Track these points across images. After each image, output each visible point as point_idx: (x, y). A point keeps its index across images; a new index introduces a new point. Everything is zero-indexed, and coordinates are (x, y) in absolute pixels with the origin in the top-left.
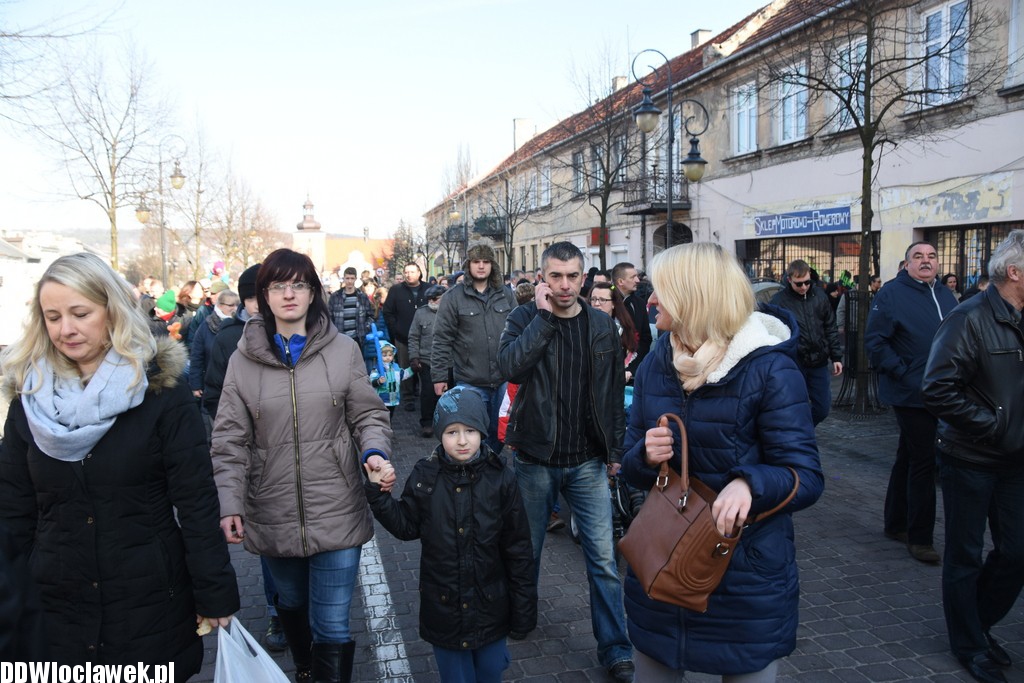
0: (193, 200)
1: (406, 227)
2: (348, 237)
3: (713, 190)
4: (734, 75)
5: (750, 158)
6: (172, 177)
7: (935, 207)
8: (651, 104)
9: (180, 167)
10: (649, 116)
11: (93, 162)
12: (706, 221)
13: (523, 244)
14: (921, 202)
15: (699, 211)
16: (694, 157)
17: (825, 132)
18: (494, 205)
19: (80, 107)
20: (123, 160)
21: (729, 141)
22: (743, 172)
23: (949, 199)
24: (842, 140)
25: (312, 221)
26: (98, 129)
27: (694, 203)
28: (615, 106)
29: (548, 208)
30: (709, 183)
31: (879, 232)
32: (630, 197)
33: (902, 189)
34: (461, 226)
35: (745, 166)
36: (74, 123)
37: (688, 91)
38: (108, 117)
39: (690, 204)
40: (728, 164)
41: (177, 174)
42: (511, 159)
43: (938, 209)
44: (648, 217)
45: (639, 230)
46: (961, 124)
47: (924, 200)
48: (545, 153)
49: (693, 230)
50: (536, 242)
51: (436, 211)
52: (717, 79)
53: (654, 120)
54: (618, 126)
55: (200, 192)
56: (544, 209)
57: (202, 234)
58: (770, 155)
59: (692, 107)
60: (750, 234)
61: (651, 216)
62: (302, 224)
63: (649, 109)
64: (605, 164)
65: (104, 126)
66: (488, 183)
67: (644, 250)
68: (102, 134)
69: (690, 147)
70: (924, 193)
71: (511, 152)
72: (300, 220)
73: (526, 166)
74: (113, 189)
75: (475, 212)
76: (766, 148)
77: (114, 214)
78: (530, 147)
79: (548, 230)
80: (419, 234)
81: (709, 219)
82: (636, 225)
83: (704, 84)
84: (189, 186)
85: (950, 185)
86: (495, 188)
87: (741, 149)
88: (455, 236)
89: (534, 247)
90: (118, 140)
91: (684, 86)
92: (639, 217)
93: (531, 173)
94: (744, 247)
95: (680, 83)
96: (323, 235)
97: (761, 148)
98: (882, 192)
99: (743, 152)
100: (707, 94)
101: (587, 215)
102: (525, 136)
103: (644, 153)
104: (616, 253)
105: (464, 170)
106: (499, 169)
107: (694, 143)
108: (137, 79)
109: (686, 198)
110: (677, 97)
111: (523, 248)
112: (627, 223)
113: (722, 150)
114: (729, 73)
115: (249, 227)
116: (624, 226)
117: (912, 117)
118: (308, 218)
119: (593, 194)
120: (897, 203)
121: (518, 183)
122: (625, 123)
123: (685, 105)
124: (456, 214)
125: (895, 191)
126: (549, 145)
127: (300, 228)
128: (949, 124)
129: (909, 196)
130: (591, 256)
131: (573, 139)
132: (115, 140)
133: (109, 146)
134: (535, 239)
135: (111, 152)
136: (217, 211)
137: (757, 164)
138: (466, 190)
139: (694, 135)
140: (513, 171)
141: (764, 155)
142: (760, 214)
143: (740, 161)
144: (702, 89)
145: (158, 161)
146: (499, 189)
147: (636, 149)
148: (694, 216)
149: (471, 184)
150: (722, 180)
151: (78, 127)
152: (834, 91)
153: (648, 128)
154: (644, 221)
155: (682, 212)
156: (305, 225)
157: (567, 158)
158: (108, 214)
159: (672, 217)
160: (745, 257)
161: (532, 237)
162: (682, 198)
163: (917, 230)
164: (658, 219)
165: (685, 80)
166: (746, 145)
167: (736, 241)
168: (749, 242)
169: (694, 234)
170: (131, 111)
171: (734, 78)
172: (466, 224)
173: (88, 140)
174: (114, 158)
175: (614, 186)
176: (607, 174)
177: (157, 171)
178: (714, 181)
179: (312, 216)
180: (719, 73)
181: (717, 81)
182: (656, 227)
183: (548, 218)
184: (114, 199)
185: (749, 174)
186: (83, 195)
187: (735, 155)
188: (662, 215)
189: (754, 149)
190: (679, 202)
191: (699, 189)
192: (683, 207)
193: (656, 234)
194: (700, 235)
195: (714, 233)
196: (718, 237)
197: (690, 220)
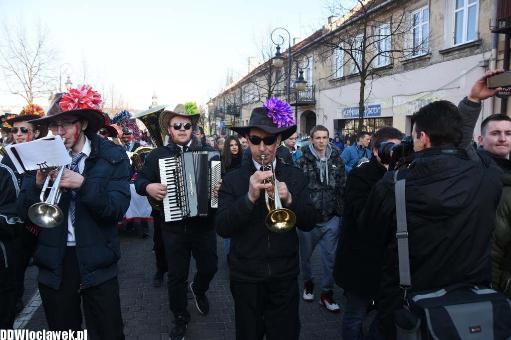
3: (325, 95)
5: (341, 80)
7: (414, 106)
9: (70, 79)
10: (278, 60)
12: (322, 110)
14: (410, 103)
15: (319, 105)
16: (301, 80)
20: (35, 76)
21: (332, 71)
22: (337, 87)
23: (420, 102)
27: (318, 101)
30: (323, 92)
31: (392, 117)
33: (402, 97)
34: (222, 109)
35: (338, 84)
37: (315, 47)
39: (315, 101)
40: (331, 83)
41: (69, 82)
43: (416, 107)
44: (298, 107)
46: (425, 66)
47: (410, 102)
48: (257, 75)
49: (316, 114)
52: (328, 41)
56: (256, 102)
58: (349, 78)
59: (317, 55)
60: (340, 117)
61: (300, 107)
62: (151, 106)
64: (269, 81)
66: (234, 88)
68: (25, 64)
70: (411, 99)
72: (151, 104)
74: (31, 89)
76: (347, 75)
77: (32, 101)
83: (322, 43)
85: (421, 95)
86: (236, 91)
87: (337, 75)
88: (217, 113)
90: (33, 66)
92: (293, 107)
94: (337, 123)
95: (311, 43)
97: (345, 75)
98: (394, 98)
100: (324, 48)
107: (301, 73)
108: (42, 38)
109: (314, 98)
110: (311, 49)
114: (332, 39)
117: (406, 62)
118: (154, 103)
120: (400, 104)
123: (315, 53)
125: (399, 97)
128: (421, 66)
129: (405, 100)
132: (31, 66)
133: (29, 69)
135: (30, 72)
137: (343, 83)
138: (224, 91)
139: (301, 69)
141: (346, 79)
142: (344, 107)
143: (336, 81)
144: (322, 46)
146: (238, 92)
148: (317, 107)
150: (329, 90)
153: (278, 66)
154: (296, 109)
155: (312, 105)
158: (28, 101)
160: (337, 128)
162: (312, 98)
163: (407, 116)
164: (303, 108)
166: (340, 74)
167: (334, 120)
168: (340, 121)
169: (317, 116)
172: (224, 108)
176: (270, 87)
178: (326, 91)
179: (156, 103)
182: (302, 112)
184: (31, 94)
185: (340, 88)
186: (14, 92)
187: (335, 78)
188: (304, 106)
189: (342, 76)
190: (311, 100)
191: (319, 94)
192: (312, 103)
193: (302, 115)
194: (320, 117)
195: (325, 116)
196: (327, 118)
197: (316, 109)
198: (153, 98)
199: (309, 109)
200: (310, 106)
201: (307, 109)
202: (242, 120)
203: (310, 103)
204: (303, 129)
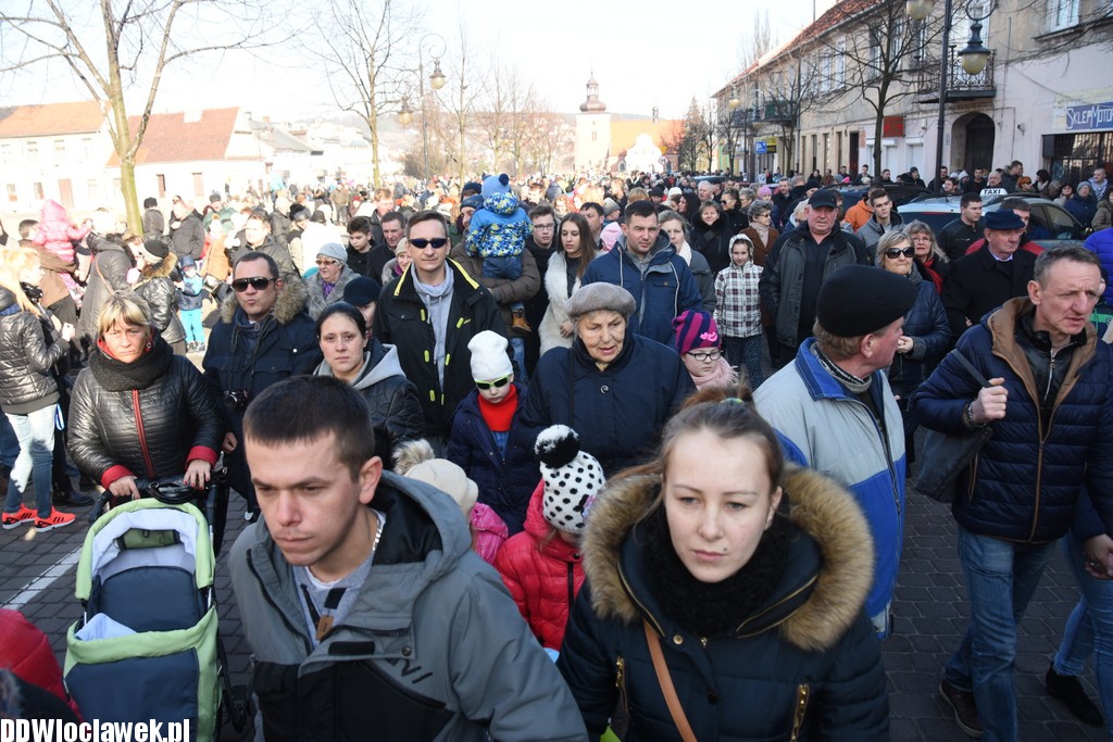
1: (700, 108)
2: (638, 117)
3: (1021, 73)
5: (1069, 34)
6: (433, 77)
9: (440, 66)
11: (355, 74)
12: (1011, 111)
13: (814, 131)
15: (1004, 99)
16: (975, 47)
20: (381, 69)
22: (1058, 52)
25: (598, 102)
26: (357, 40)
27: (1000, 90)
29: (842, 91)
30: (1017, 66)
34: (751, 110)
35: (1062, 44)
36: (335, 37)
38: (366, 26)
39: (994, 90)
40: (1042, 42)
41: (437, 74)
42: (807, 32)
44: (947, 105)
45: (937, 120)
48: (841, 27)
49: (996, 122)
50: (828, 130)
51: (721, 94)
55: (463, 88)
60: (1061, 128)
61: (950, 104)
62: (586, 105)
65: (362, 36)
66: (781, 60)
68: (361, 45)
69: (971, 34)
71: (810, 23)
72: (584, 100)
73: (819, 43)
74: (373, 98)
75: (766, 92)
76: (1088, 21)
77: (374, 122)
79: (841, 119)
80: (711, 115)
81: (1014, 109)
82: (935, 113)
86: (787, 67)
87: (1060, 22)
88: (742, 121)
89: (826, 135)
90: (376, 48)
92: (937, 106)
94: (1052, 143)
96: (610, 116)
97: (1083, 21)
99: (1063, 25)
104: (912, 146)
105: (763, 40)
107: (976, 29)
109: (990, 84)
111: (814, 136)
112: (925, 112)
113: (1036, 24)
116: (921, 115)
118: (591, 98)
124: (735, 101)
127: (584, 109)
130: (886, 148)
132: (372, 49)
134: (826, 126)
135: (369, 61)
136: (485, 103)
137: (1077, 41)
138: (756, 68)
139: (977, 20)
140: (806, 48)
141: (1087, 29)
142: (1074, 104)
143: (1056, 38)
146: (791, 67)
148: (998, 105)
149: (763, 61)
150: (1032, 61)
154: (941, 111)
155: (985, 100)
156: (589, 106)
157: (865, 33)
158: (368, 123)
160: (1051, 155)
161: (823, 124)
162: (985, 84)
164: (959, 108)
166: (1066, 18)
167: (1044, 136)
168: (1058, 137)
169: (997, 127)
170: (385, 21)
172: (757, 107)
174: (372, 67)
175: (895, 75)
176: (887, 63)
177: (418, 73)
178: (1024, 63)
179: (597, 96)
182: (956, 117)
185: (1065, 54)
186: (344, 107)
187: (1052, 31)
188: (963, 103)
189: (1075, 23)
190: (981, 89)
191: (1005, 71)
192: (986, 94)
193: (956, 125)
194: (1004, 128)
195: (1019, 127)
196: (1023, 131)
197: (994, 109)
198: (588, 86)
199: (977, 109)
200: (977, 101)
201: (972, 110)
202: (802, 133)
203: (981, 94)
204: (958, 157)
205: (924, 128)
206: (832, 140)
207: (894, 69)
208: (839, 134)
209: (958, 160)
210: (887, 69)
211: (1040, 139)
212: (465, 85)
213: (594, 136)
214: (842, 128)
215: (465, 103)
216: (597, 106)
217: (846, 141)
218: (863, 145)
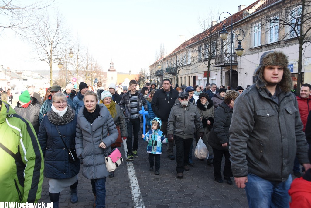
0: (76, 61)
1: (143, 70)
2: (124, 73)
3: (246, 59)
4: (253, 20)
5: (258, 48)
6: (69, 54)
8: (226, 30)
9: (72, 50)
10: (225, 34)
11: (45, 49)
12: (243, 69)
13: (181, 76)
15: (240, 66)
16: (240, 48)
17: (285, 39)
18: (172, 64)
19: (42, 31)
20: (54, 48)
21: (251, 42)
22: (256, 53)
24: (292, 41)
26: (47, 38)
27: (239, 63)
28: (213, 31)
29: (190, 65)
30: (244, 57)
31: (304, 73)
32: (217, 61)
34: (161, 70)
35: (257, 51)
36: (39, 36)
37: (237, 26)
38: (50, 34)
39: (237, 64)
40: (251, 50)
41: (71, 53)
42: (178, 48)
44: (223, 68)
45: (220, 72)
48: (189, 46)
49: (238, 72)
51: (153, 65)
52: (248, 21)
53: (226, 36)
54: (214, 37)
55: (78, 59)
56: (188, 65)
57: (78, 72)
58: (265, 47)
59: (239, 31)
61: (224, 68)
62: (110, 69)
63: (225, 32)
64: (209, 50)
65: (49, 37)
66: (170, 56)
67: (222, 79)
68: (48, 40)
69: (238, 44)
71: (178, 46)
72: (109, 68)
73: (183, 51)
74: (51, 57)
75: (166, 66)
76: (264, 45)
77: (51, 65)
78: (184, 44)
79: (190, 72)
80: (148, 73)
82: (219, 70)
83: (243, 23)
84: (75, 56)
86: (172, 58)
87: (255, 45)
88: (159, 74)
89: (185, 77)
90: (53, 41)
91: (236, 24)
92: (220, 68)
93: (185, 53)
95: (235, 23)
96: (117, 73)
97: (262, 45)
98: (305, 59)
99: (256, 46)
100: (244, 27)
101: (203, 67)
102: (183, 41)
103: (222, 47)
104: (212, 80)
105: (162, 52)
106: (174, 52)
107: (240, 43)
108: (59, 22)
110: (234, 27)
111: (181, 78)
112: (216, 70)
113: (249, 45)
114: (251, 20)
115: (93, 70)
116: (215, 71)
118: (111, 67)
119: (205, 60)
121: (180, 57)
122: (217, 36)
123: (236, 31)
124: (160, 66)
126: (191, 44)
127: (109, 70)
130: (204, 81)
131: (199, 42)
132: (52, 41)
133: (50, 44)
134: (185, 75)
135: (51, 45)
136: (83, 65)
137: (261, 50)
138: (163, 58)
139: (240, 41)
140: (179, 52)
141: (263, 47)
143: (255, 49)
144: (242, 25)
145: (65, 48)
146: (174, 58)
147: (220, 45)
148: (239, 67)
149: (165, 57)
150: (248, 55)
151: (40, 37)
152: (289, 25)
153: (224, 38)
154: (222, 69)
155: (235, 66)
156: (111, 70)
157: (196, 48)
158: (50, 65)
159: (231, 67)
161: (184, 74)
162: (235, 61)
164: (227, 68)
165: (237, 22)
166: (257, 43)
169: (239, 74)
170: (57, 33)
171: (254, 21)
172: (163, 70)
173: (43, 42)
174: (52, 47)
175: (212, 57)
176: (210, 53)
177: (65, 52)
178: (246, 56)
179: (113, 67)
180: (248, 19)
181: (247, 22)
182: (226, 71)
183: (190, 68)
184: (51, 60)
185: (258, 53)
186: (42, 59)
187: (253, 47)
189: (260, 45)
191: (241, 58)
192: (235, 64)
193: (226, 73)
194: (241, 74)
195: (246, 73)
196: (247, 75)
197: (238, 69)
198: (110, 63)
199: (232, 69)
200: (233, 66)
202: (177, 77)
204: (227, 82)
205: (216, 74)
206: (187, 79)
207: (212, 56)
208: (189, 77)
209: (227, 84)
210: (210, 56)
211: (252, 77)
212: (78, 58)
213: (112, 78)
214: (190, 75)
215: (78, 63)
216: (113, 70)
217: (192, 79)
218: (197, 80)
